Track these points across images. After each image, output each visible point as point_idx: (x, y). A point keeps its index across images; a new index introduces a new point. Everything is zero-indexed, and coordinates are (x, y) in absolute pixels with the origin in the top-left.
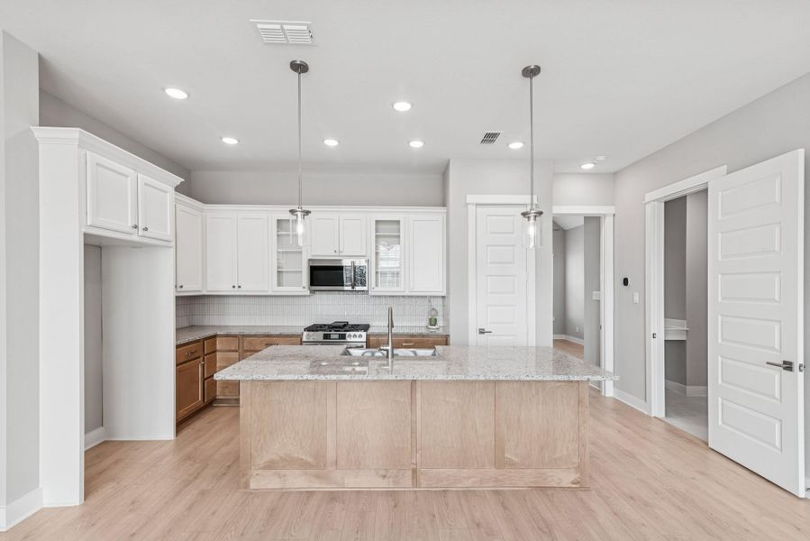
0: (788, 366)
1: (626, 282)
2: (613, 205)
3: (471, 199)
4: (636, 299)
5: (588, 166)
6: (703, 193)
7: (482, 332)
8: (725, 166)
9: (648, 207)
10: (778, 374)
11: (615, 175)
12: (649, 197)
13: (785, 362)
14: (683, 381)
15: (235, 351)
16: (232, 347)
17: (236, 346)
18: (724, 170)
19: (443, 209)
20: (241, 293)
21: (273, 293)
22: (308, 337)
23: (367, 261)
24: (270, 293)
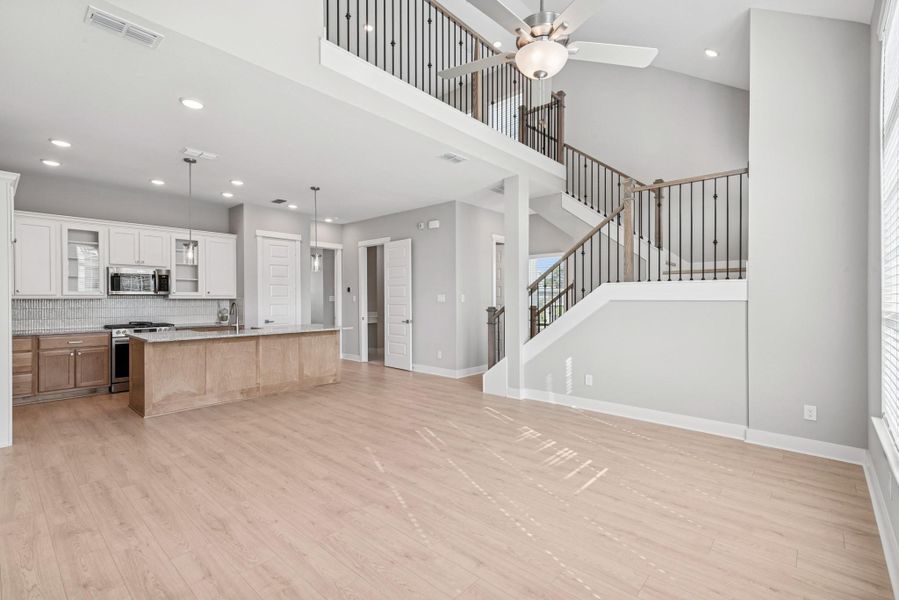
1: (349, 290)
2: (341, 244)
3: (259, 232)
4: (354, 299)
5: (329, 220)
6: (382, 246)
7: (267, 322)
9: (360, 248)
11: (342, 226)
12: (360, 244)
13: (407, 320)
14: (376, 347)
15: (29, 351)
16: (25, 348)
17: (29, 347)
18: (389, 238)
19: (234, 236)
20: (20, 297)
21: (61, 297)
22: (118, 333)
23: (169, 271)
24: (59, 296)
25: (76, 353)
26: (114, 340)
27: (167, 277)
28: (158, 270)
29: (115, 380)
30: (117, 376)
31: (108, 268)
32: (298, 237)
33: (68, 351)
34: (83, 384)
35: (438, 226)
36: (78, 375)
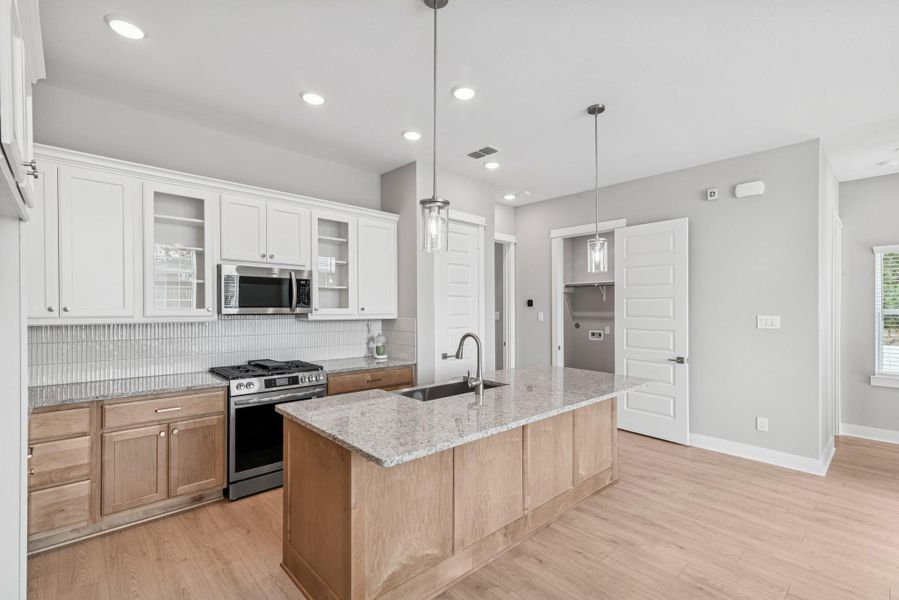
0: (680, 360)
1: (530, 303)
2: (515, 234)
4: (541, 317)
5: (510, 198)
7: (445, 357)
8: (625, 220)
9: (553, 241)
10: (671, 367)
11: (515, 209)
12: (554, 233)
13: (678, 358)
15: (84, 434)
16: (77, 428)
17: (83, 426)
18: (624, 222)
19: (395, 217)
20: (69, 322)
21: (144, 320)
22: (239, 386)
23: (310, 273)
24: (138, 319)
25: (169, 431)
26: (232, 400)
27: (307, 283)
28: (296, 271)
29: (234, 476)
30: (238, 469)
31: (219, 268)
32: (481, 220)
33: (154, 429)
34: (181, 489)
35: (762, 191)
36: (174, 474)
